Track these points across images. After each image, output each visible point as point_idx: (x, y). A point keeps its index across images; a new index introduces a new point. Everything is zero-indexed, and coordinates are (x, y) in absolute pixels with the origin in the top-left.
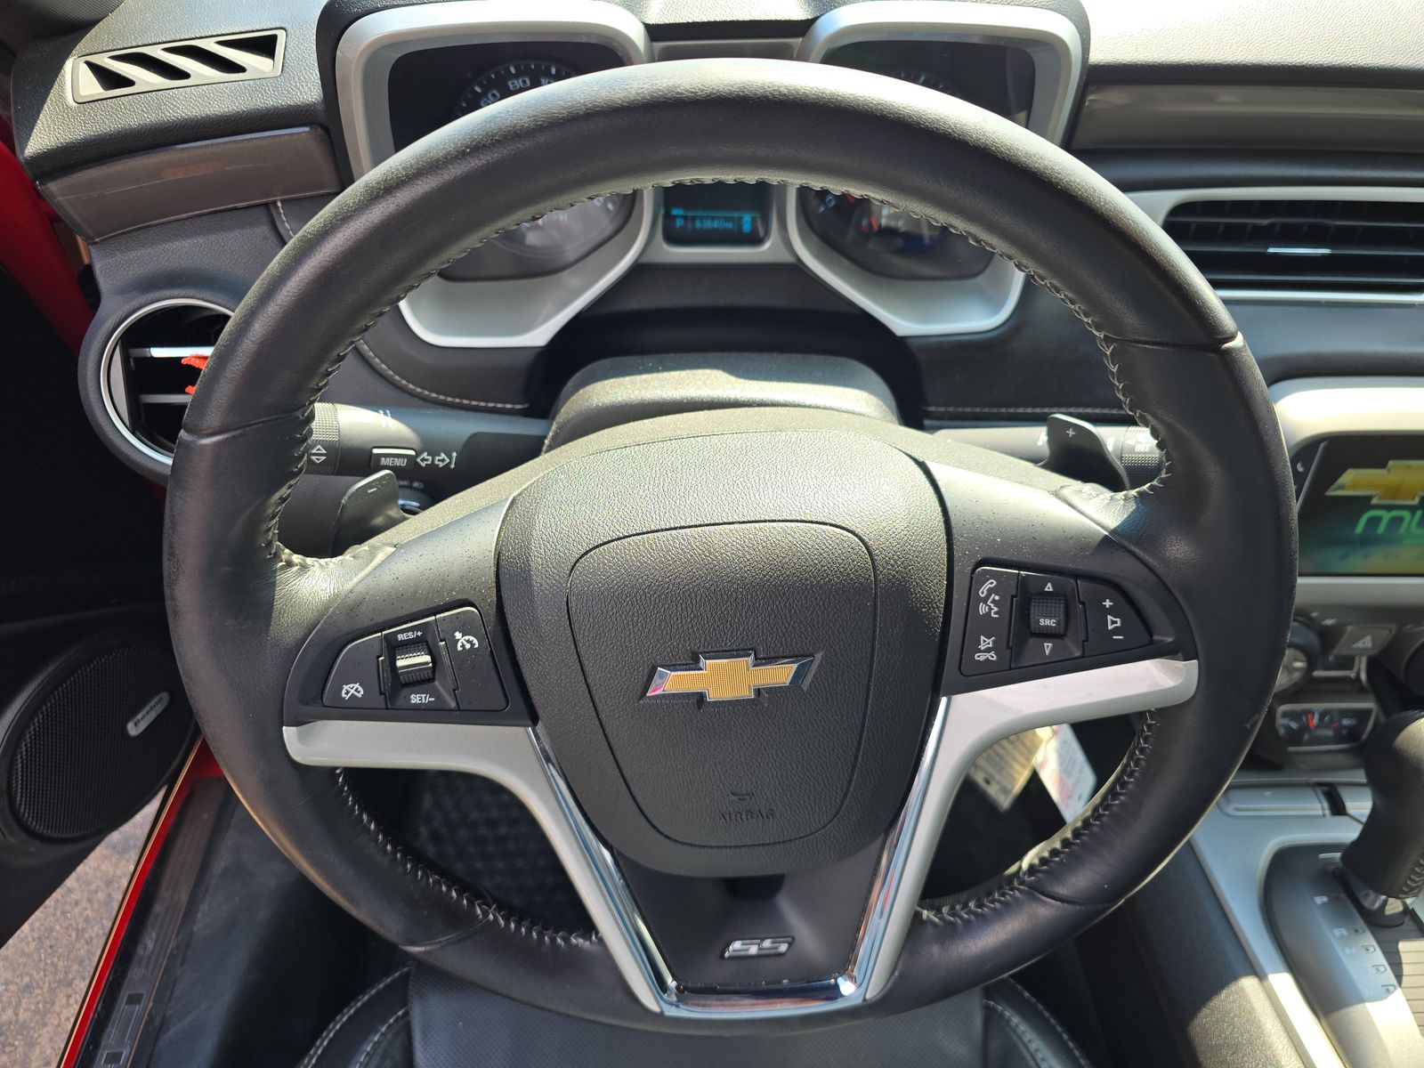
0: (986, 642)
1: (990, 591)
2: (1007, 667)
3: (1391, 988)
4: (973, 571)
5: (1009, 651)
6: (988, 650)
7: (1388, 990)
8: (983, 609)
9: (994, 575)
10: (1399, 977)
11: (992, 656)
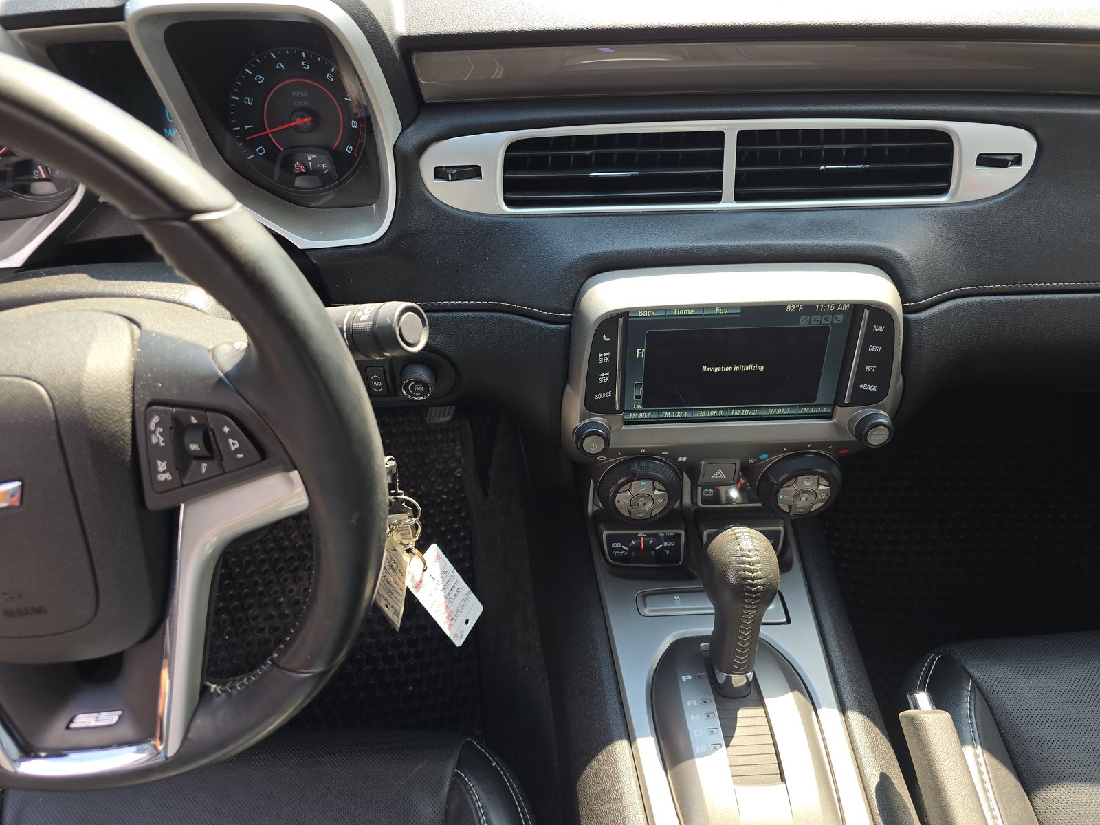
0: (162, 466)
1: (157, 425)
2: (179, 485)
3: (718, 746)
4: (146, 411)
5: (178, 471)
6: (164, 472)
7: (715, 748)
8: (154, 439)
9: (158, 413)
10: (728, 738)
11: (168, 476)
